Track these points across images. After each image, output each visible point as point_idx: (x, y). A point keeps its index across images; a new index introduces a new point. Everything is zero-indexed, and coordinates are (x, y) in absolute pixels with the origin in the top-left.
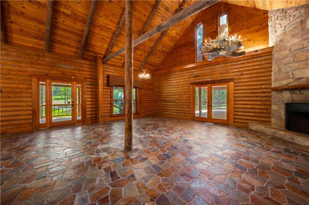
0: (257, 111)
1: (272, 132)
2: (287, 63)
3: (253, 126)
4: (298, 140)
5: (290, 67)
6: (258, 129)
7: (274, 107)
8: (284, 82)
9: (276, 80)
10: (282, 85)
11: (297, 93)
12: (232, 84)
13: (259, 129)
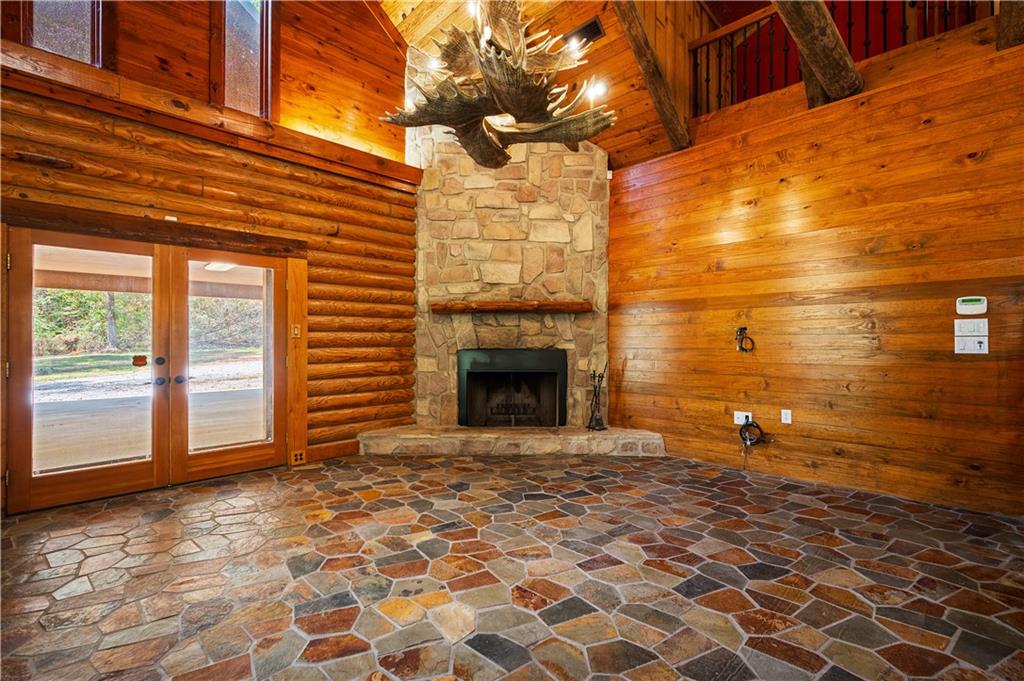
0: (381, 379)
1: (457, 442)
2: (463, 235)
3: (383, 442)
4: (529, 444)
5: (470, 248)
6: (407, 447)
7: (424, 365)
8: (457, 290)
9: (431, 281)
10: (452, 297)
11: (490, 322)
12: (297, 266)
13: (410, 444)
